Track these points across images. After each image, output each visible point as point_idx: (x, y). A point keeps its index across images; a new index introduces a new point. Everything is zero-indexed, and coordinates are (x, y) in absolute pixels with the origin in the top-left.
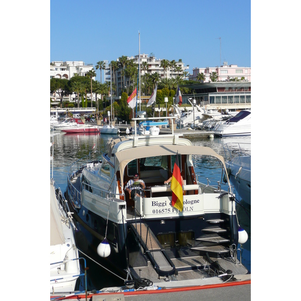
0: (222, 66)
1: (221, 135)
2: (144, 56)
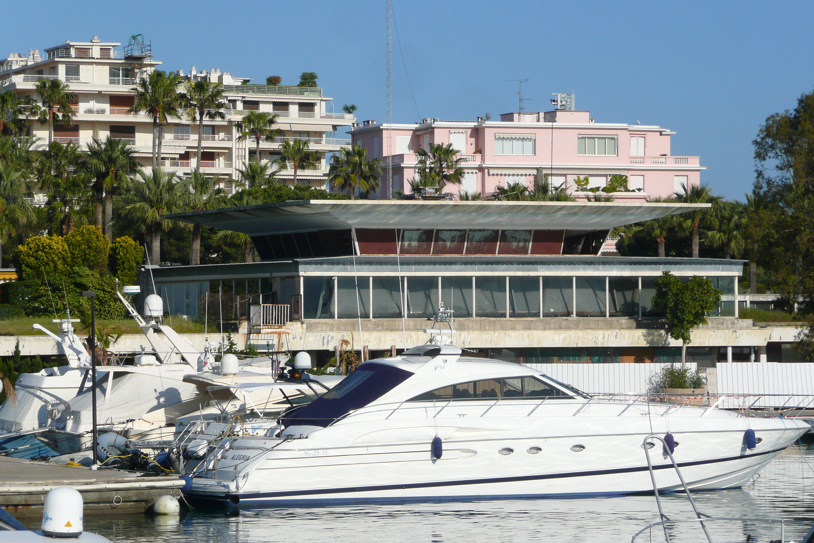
0: (508, 117)
1: (236, 498)
2: (96, 52)
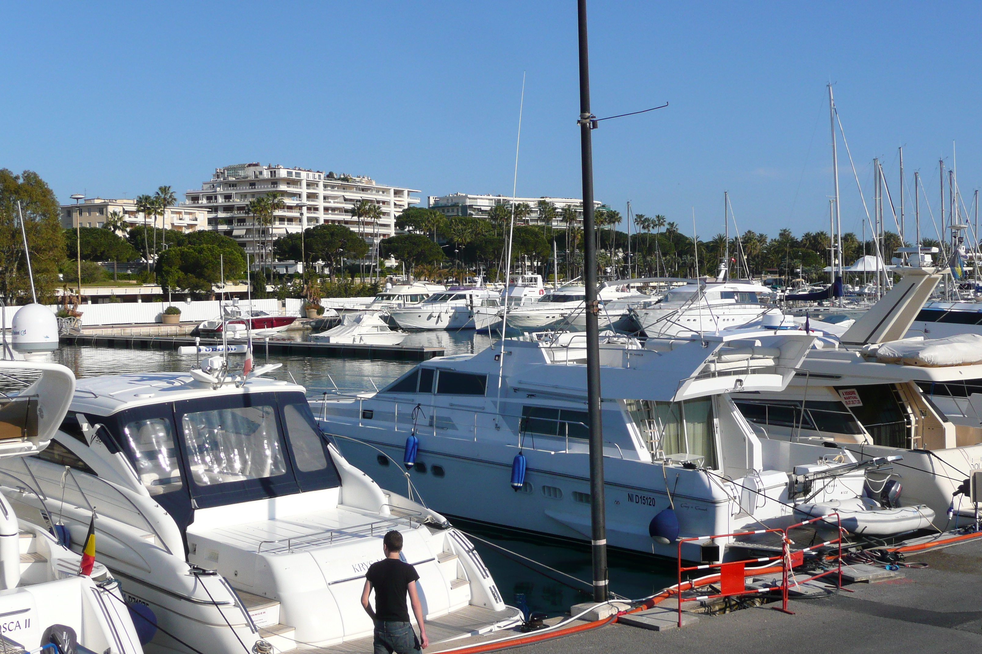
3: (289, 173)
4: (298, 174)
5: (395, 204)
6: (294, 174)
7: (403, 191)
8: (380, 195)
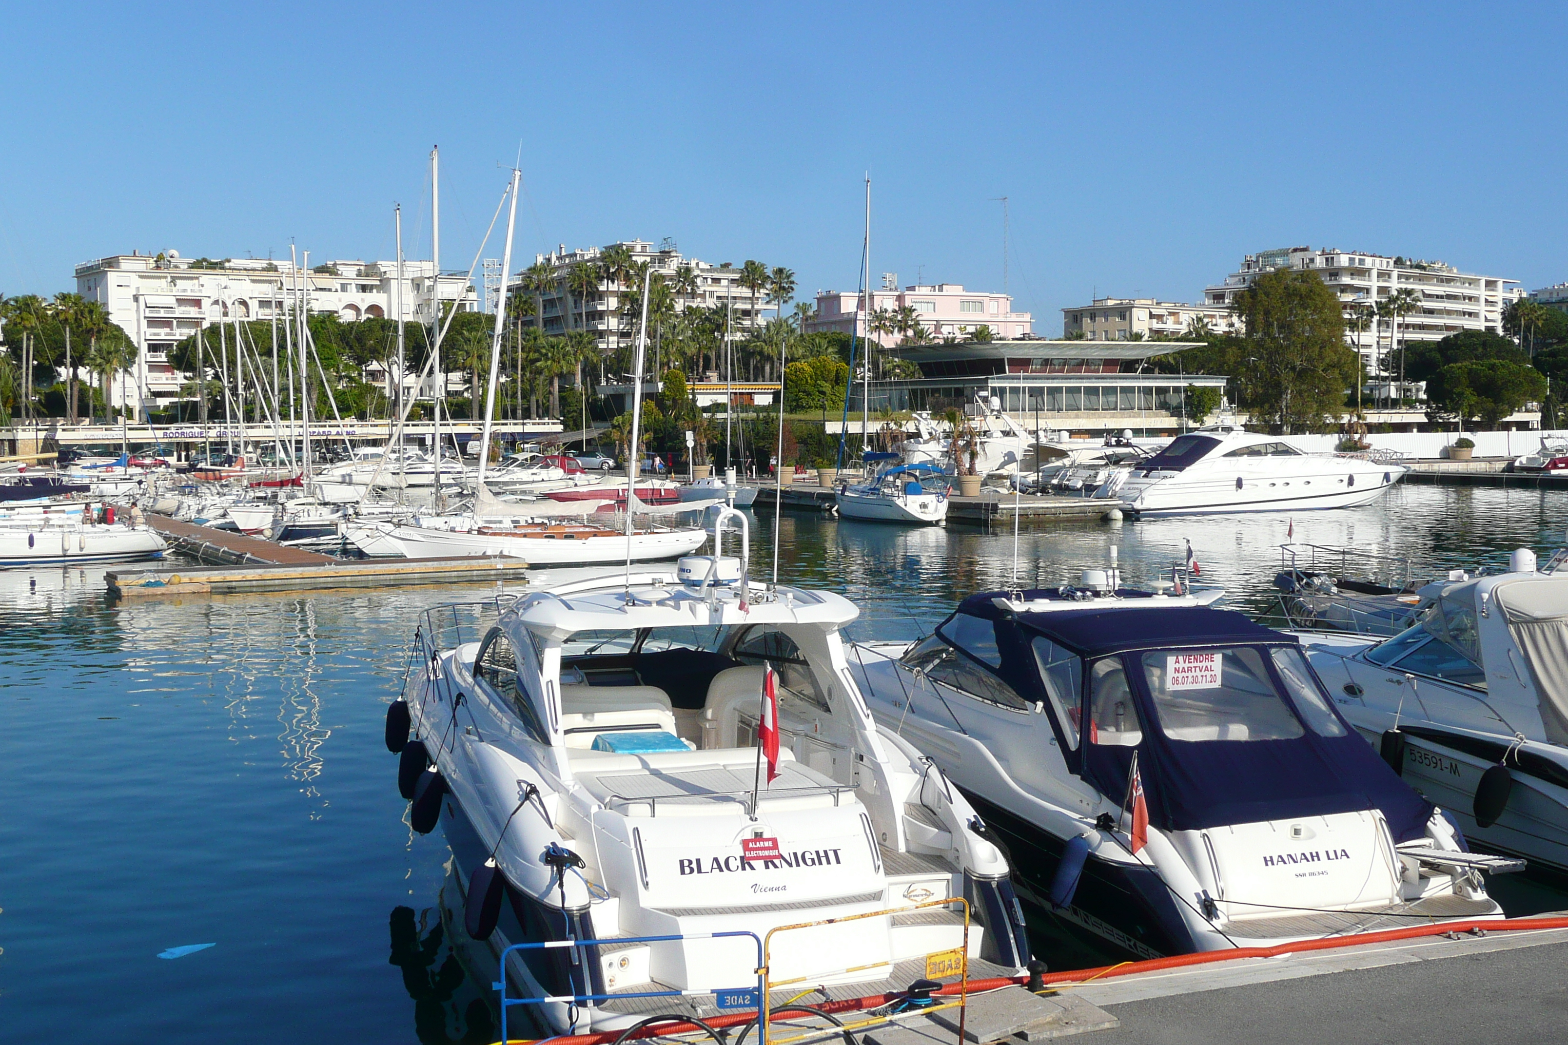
0: (910, 289)
1: (1138, 511)
3: (1352, 260)
4: (1362, 261)
5: (1486, 301)
6: (1357, 261)
7: (1496, 281)
8: (1466, 288)
